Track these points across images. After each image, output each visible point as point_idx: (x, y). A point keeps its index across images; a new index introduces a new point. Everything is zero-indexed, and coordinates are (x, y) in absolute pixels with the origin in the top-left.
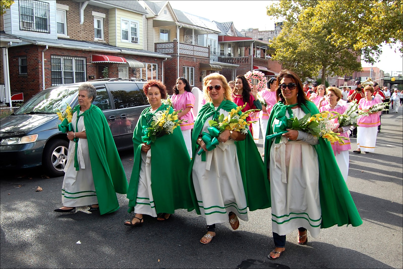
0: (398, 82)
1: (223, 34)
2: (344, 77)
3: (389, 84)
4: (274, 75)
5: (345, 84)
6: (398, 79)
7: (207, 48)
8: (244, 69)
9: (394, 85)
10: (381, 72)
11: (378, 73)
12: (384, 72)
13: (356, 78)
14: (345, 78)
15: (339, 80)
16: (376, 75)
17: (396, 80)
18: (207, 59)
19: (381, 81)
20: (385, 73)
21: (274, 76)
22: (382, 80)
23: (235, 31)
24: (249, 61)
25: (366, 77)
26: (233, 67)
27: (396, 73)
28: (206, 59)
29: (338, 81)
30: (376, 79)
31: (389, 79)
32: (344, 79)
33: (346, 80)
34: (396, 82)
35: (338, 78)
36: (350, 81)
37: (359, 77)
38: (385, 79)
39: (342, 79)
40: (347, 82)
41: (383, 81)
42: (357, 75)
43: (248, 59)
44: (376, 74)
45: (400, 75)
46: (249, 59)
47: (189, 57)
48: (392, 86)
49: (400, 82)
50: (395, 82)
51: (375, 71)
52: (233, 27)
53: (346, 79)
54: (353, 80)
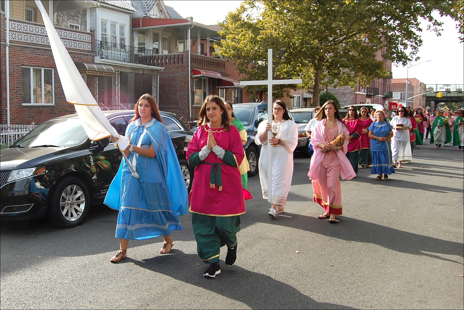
0: (445, 99)
1: (140, 14)
2: (365, 92)
3: (433, 103)
4: (233, 85)
5: (367, 102)
6: (445, 95)
7: (88, 34)
8: (177, 74)
9: (440, 103)
10: (422, 85)
11: (417, 86)
12: (426, 85)
13: (385, 93)
14: (367, 92)
15: (358, 95)
16: (415, 90)
17: (443, 97)
18: (87, 55)
19: (421, 98)
20: (427, 87)
21: (233, 87)
22: (423, 96)
23: (165, 11)
24: (184, 61)
25: (400, 93)
26: (152, 70)
27: (442, 86)
28: (84, 55)
29: (356, 98)
30: (414, 95)
31: (433, 95)
32: (366, 94)
33: (368, 96)
34: (444, 99)
35: (356, 93)
36: (375, 97)
37: (390, 92)
38: (427, 95)
39: (362, 95)
40: (370, 99)
41: (425, 98)
42: (387, 89)
43: (182, 58)
44: (415, 87)
45: (448, 89)
46: (184, 58)
47: (38, 49)
48: (437, 105)
49: (448, 99)
50: (441, 99)
51: (414, 84)
52: (162, 4)
53: (369, 94)
54: (379, 96)
